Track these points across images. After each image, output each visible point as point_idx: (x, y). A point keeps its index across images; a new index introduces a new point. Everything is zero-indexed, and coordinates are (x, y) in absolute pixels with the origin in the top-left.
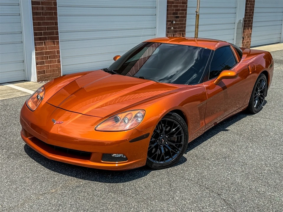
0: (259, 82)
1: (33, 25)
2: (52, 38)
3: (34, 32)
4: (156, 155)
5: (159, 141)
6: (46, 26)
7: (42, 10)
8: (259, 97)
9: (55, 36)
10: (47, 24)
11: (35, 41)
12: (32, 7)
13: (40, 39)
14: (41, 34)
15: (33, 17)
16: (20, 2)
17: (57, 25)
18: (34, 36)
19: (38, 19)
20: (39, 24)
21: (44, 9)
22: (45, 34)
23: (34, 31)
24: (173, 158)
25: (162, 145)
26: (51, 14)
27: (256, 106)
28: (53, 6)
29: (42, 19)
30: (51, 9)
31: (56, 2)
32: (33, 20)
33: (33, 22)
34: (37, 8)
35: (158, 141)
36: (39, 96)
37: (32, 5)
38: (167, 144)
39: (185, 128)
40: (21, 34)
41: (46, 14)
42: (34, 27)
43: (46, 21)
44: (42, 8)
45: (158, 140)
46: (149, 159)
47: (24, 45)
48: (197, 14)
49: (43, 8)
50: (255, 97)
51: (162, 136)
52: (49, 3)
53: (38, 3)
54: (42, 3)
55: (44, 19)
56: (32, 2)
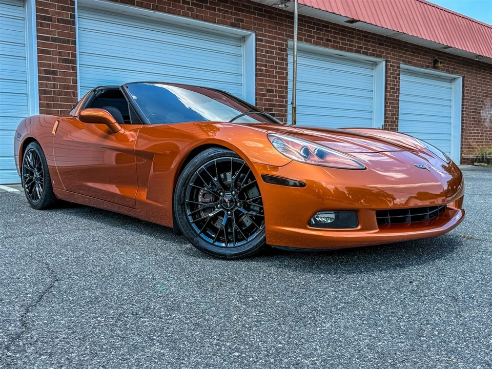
1: (39, 106)
6: (59, 109)
7: (54, 88)
10: (60, 106)
12: (39, 82)
15: (39, 96)
19: (46, 99)
20: (48, 106)
21: (56, 87)
26: (66, 94)
28: (72, 84)
29: (53, 99)
30: (68, 87)
32: (40, 100)
33: (40, 103)
34: (46, 85)
37: (39, 80)
41: (60, 93)
42: (40, 110)
43: (59, 103)
44: (55, 86)
48: (293, 107)
52: (65, 80)
53: (48, 79)
54: (55, 79)
55: (57, 99)
56: (39, 76)
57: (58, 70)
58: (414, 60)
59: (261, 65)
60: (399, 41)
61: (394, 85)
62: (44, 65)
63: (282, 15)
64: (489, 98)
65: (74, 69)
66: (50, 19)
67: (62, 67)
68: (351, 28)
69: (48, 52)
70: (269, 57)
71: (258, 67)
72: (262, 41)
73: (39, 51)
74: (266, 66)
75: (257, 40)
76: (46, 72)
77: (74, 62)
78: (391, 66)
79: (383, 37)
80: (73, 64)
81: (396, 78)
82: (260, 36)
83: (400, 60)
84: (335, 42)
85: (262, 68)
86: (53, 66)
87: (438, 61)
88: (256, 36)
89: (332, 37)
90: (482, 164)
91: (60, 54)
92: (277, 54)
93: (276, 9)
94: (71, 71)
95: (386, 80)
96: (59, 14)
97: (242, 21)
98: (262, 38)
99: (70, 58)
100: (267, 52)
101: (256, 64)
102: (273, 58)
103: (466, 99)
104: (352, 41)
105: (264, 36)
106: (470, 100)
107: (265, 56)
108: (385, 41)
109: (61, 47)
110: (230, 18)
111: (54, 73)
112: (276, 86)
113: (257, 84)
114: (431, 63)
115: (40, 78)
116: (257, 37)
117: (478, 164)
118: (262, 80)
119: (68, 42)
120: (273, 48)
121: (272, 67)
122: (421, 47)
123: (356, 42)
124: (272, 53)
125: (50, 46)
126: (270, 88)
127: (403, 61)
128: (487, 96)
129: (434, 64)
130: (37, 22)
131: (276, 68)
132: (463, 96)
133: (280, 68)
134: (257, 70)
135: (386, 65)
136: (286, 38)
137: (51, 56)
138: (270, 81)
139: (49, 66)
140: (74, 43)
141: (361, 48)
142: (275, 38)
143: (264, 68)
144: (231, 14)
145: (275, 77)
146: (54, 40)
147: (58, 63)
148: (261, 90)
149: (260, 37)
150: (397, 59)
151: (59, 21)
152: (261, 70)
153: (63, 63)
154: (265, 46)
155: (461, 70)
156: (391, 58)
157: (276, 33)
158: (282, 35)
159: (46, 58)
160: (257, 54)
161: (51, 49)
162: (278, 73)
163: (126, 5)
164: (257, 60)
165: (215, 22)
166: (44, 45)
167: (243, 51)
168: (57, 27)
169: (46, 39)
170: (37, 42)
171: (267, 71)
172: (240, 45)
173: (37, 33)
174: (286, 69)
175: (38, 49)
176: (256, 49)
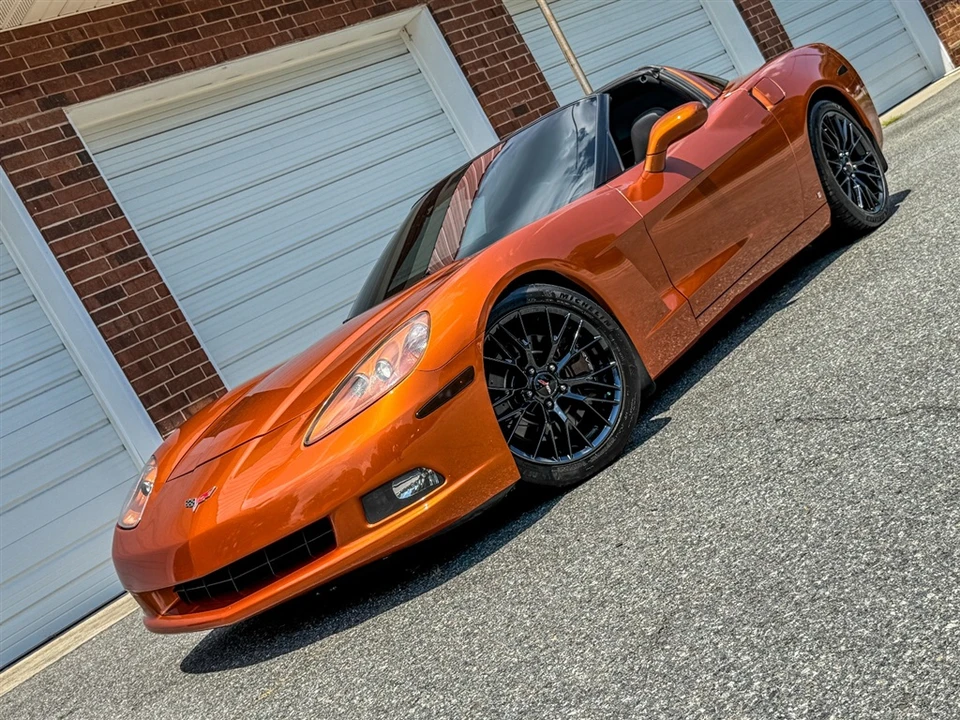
0: (824, 127)
1: (128, 377)
2: (199, 391)
3: (140, 398)
4: (548, 437)
5: (534, 393)
6: (168, 364)
7: (134, 325)
8: (857, 174)
9: (207, 378)
10: (166, 356)
11: (154, 421)
12: (100, 329)
13: (168, 408)
14: (162, 393)
15: (115, 356)
16: (64, 338)
17: (200, 346)
18: (146, 408)
19: (133, 354)
20: (143, 367)
21: (137, 321)
22: (174, 386)
23: (138, 393)
24: (612, 422)
25: (549, 399)
26: (162, 324)
27: (864, 204)
28: (161, 299)
29: (144, 349)
30: (156, 310)
31: (164, 284)
32: (121, 364)
33: (124, 370)
34: (117, 327)
35: (530, 393)
36: (147, 484)
37: (97, 324)
38: (566, 391)
39: (594, 312)
40: (109, 426)
41: (150, 330)
42: (132, 384)
43: (160, 350)
44: (132, 320)
45: (527, 389)
46: (533, 459)
47: (132, 452)
49: (134, 317)
50: (842, 177)
51: (532, 371)
52: (143, 298)
53: (113, 312)
54: (125, 306)
55: (151, 345)
56: (92, 315)
57: (120, 283)
59: (475, 67)
62: (90, 287)
65: (147, 264)
66: (46, 186)
67: (125, 274)
69: (81, 257)
70: (481, 41)
71: (470, 74)
72: (447, 15)
73: (64, 263)
74: (484, 64)
75: (437, 19)
76: (103, 298)
77: (140, 251)
80: (140, 256)
82: (439, 8)
85: (479, 70)
86: (107, 280)
88: (431, 11)
91: (105, 248)
92: (491, 26)
94: (145, 273)
96: (56, 166)
98: (446, 9)
99: (129, 246)
100: (470, 33)
101: (465, 70)
102: (488, 38)
105: (447, 2)
107: (471, 44)
109: (99, 233)
110: (365, 2)
111: (116, 293)
112: (525, 95)
113: (488, 111)
115: (97, 319)
116: (436, 12)
118: (493, 96)
119: (104, 215)
120: (475, 19)
121: (496, 59)
124: (479, 29)
125: (79, 241)
126: (516, 105)
130: (26, 205)
131: (504, 56)
133: (514, 53)
134: (471, 81)
137: (92, 261)
138: (509, 90)
139: (99, 283)
140: (117, 211)
143: (484, 69)
145: (513, 76)
146: (79, 224)
147: (112, 270)
148: (503, 117)
149: (441, 10)
151: (66, 179)
152: (481, 76)
153: (121, 264)
154: (460, 24)
159: (84, 272)
160: (454, 50)
161: (84, 247)
162: (513, 65)
163: (166, 80)
164: (459, 60)
165: (343, 26)
166: (66, 245)
167: (418, 58)
168: (69, 195)
169: (62, 230)
170: (50, 246)
171: (491, 72)
172: (404, 50)
173: (39, 227)
174: (524, 49)
175: (59, 260)
176: (447, 38)
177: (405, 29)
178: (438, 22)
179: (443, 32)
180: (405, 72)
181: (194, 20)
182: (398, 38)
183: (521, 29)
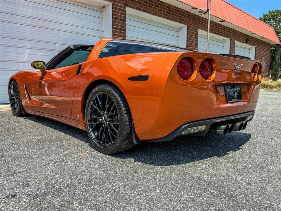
58: (239, 39)
59: (189, 41)
60: (235, 30)
61: (233, 51)
63: (196, 18)
64: (264, 57)
66: (117, 19)
68: (219, 24)
70: (192, 37)
72: (189, 29)
74: (190, 42)
75: (188, 29)
78: (232, 42)
79: (230, 28)
81: (234, 48)
83: (235, 39)
84: (214, 30)
87: (248, 40)
88: (187, 27)
89: (213, 28)
90: (264, 88)
91: (121, 36)
92: (195, 36)
93: (194, 15)
95: (230, 49)
96: (120, 16)
97: (183, 20)
99: (124, 38)
100: (191, 35)
101: (187, 41)
103: (256, 58)
104: (219, 30)
105: (190, 27)
106: (258, 58)
107: (190, 37)
108: (230, 30)
110: (179, 19)
114: (245, 41)
117: (262, 88)
119: (123, 30)
120: (193, 33)
121: (193, 42)
122: (242, 33)
123: (221, 31)
124: (193, 35)
125: (118, 32)
127: (236, 40)
128: (263, 56)
129: (247, 41)
130: (113, 20)
131: (194, 42)
132: (255, 56)
133: (196, 43)
134: (187, 43)
135: (230, 42)
136: (198, 28)
137: (118, 37)
141: (222, 33)
142: (194, 28)
143: (190, 43)
144: (179, 17)
145: (193, 47)
146: (119, 29)
149: (189, 28)
150: (234, 39)
151: (121, 20)
152: (189, 43)
154: (190, 32)
155: (255, 44)
156: (232, 38)
157: (195, 26)
158: (196, 27)
160: (187, 36)
161: (118, 34)
162: (194, 45)
163: (144, 12)
164: (187, 39)
165: (174, 21)
166: (115, 32)
167: (180, 34)
168: (120, 23)
169: (116, 28)
170: (113, 30)
171: (191, 44)
172: (178, 31)
173: (113, 25)
174: (197, 43)
175: (113, 33)
176: (187, 34)
177: (180, 28)
178: (187, 30)
179: (187, 32)
180: (176, 35)
181: (153, 5)
182: (178, 28)
183: (199, 40)
